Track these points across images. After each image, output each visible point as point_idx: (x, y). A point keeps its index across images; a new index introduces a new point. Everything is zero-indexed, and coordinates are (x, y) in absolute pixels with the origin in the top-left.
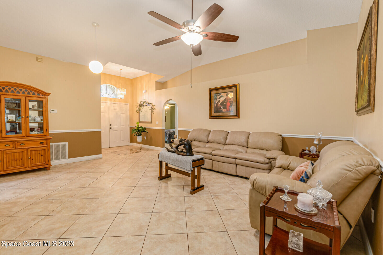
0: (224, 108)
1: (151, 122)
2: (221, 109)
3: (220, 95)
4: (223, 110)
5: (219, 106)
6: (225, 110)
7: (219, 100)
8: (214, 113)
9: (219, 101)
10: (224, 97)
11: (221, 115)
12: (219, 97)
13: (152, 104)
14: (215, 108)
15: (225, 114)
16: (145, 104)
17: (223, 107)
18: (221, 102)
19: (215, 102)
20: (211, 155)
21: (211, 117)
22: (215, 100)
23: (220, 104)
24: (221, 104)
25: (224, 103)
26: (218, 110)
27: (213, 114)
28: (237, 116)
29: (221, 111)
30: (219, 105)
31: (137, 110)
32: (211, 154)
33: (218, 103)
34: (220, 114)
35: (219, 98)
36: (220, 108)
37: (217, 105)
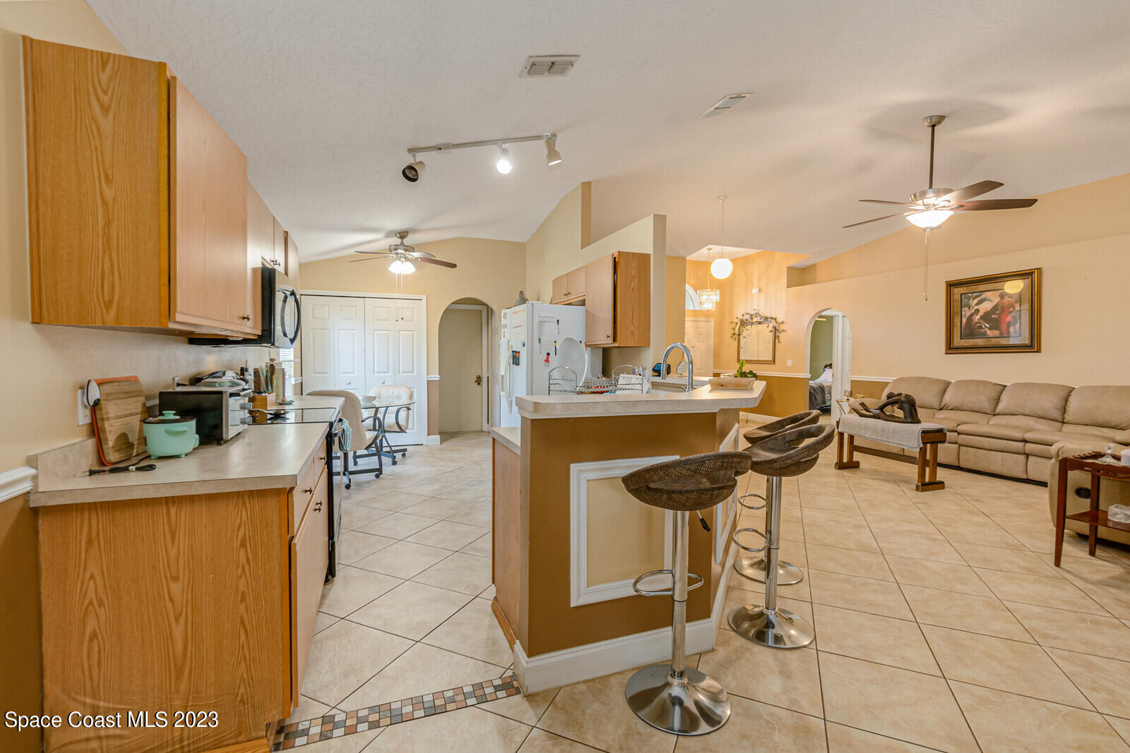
0: (990, 329)
1: (774, 361)
2: (983, 331)
3: (981, 295)
4: (989, 333)
5: (976, 323)
6: (996, 333)
7: (976, 307)
8: (961, 338)
9: (977, 311)
10: (992, 301)
11: (983, 344)
12: (976, 301)
13: (775, 319)
14: (965, 327)
15: (993, 342)
16: (755, 320)
17: (987, 325)
18: (981, 313)
19: (963, 313)
20: (956, 434)
21: (951, 348)
22: (963, 309)
23: (978, 317)
24: (982, 318)
25: (993, 316)
26: (971, 331)
27: (957, 342)
28: (1033, 345)
29: (984, 335)
30: (977, 320)
31: (734, 334)
32: (956, 431)
33: (972, 315)
34: (980, 342)
35: (978, 304)
36: (981, 327)
37: (970, 318)
